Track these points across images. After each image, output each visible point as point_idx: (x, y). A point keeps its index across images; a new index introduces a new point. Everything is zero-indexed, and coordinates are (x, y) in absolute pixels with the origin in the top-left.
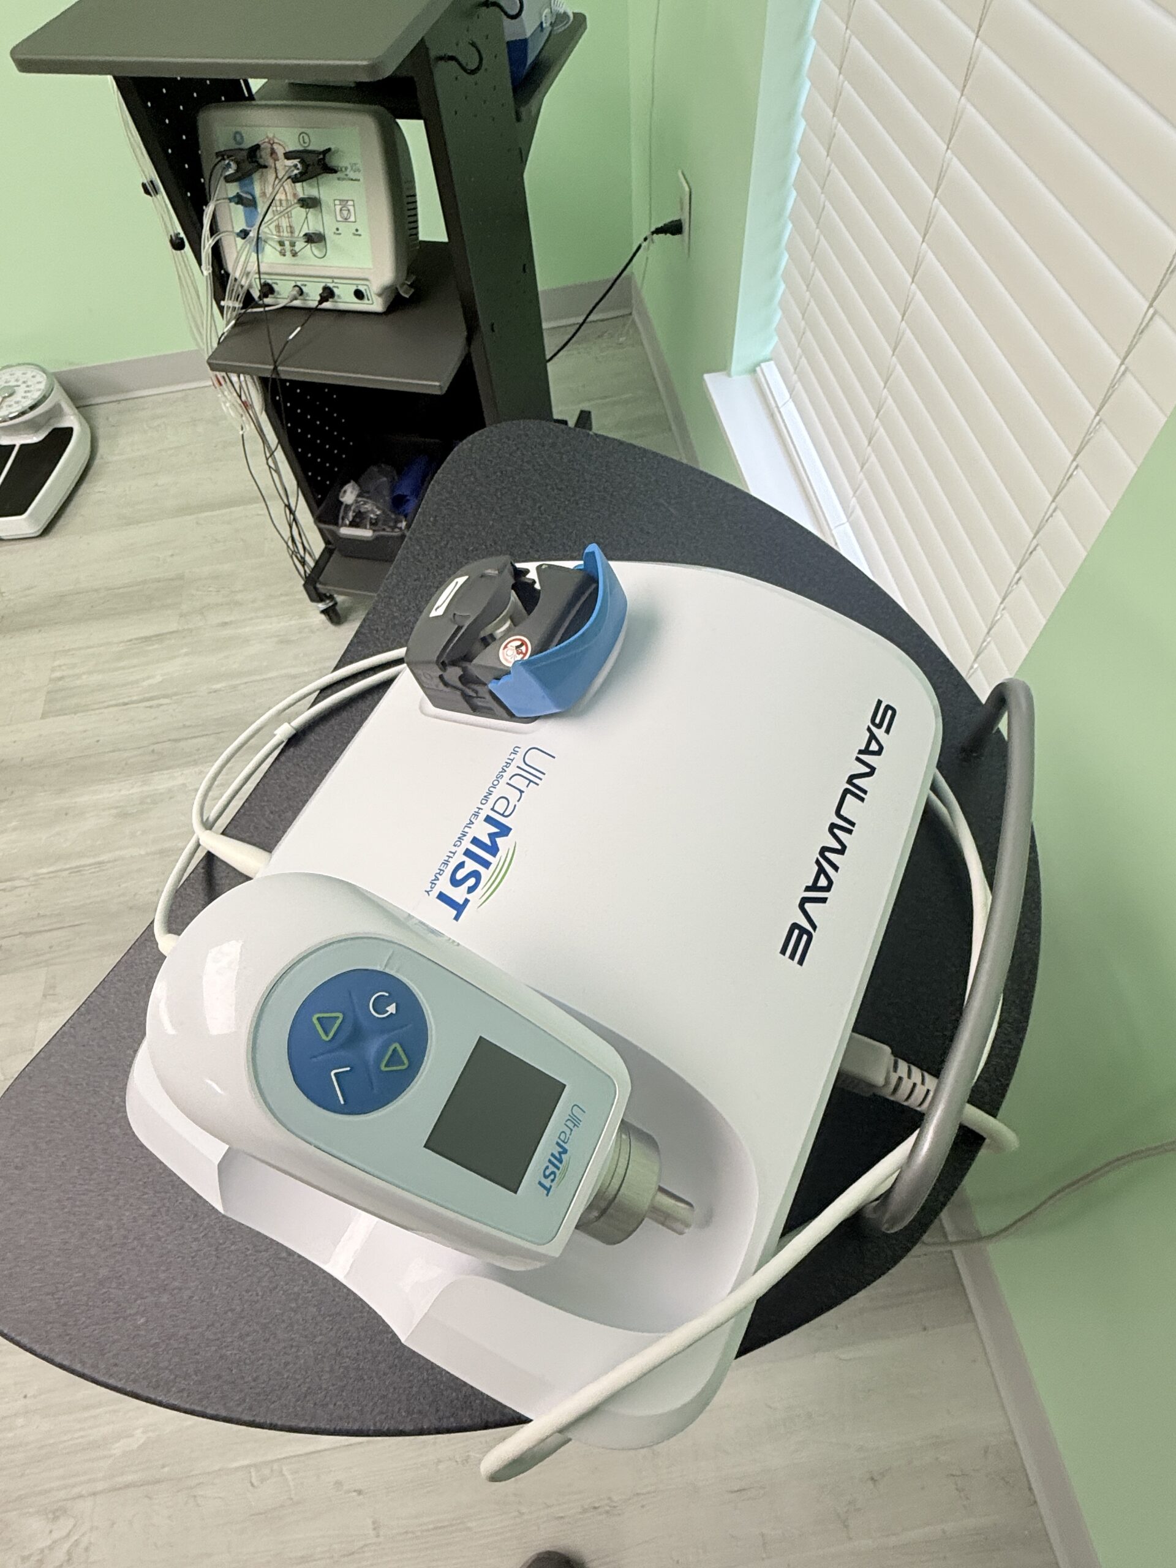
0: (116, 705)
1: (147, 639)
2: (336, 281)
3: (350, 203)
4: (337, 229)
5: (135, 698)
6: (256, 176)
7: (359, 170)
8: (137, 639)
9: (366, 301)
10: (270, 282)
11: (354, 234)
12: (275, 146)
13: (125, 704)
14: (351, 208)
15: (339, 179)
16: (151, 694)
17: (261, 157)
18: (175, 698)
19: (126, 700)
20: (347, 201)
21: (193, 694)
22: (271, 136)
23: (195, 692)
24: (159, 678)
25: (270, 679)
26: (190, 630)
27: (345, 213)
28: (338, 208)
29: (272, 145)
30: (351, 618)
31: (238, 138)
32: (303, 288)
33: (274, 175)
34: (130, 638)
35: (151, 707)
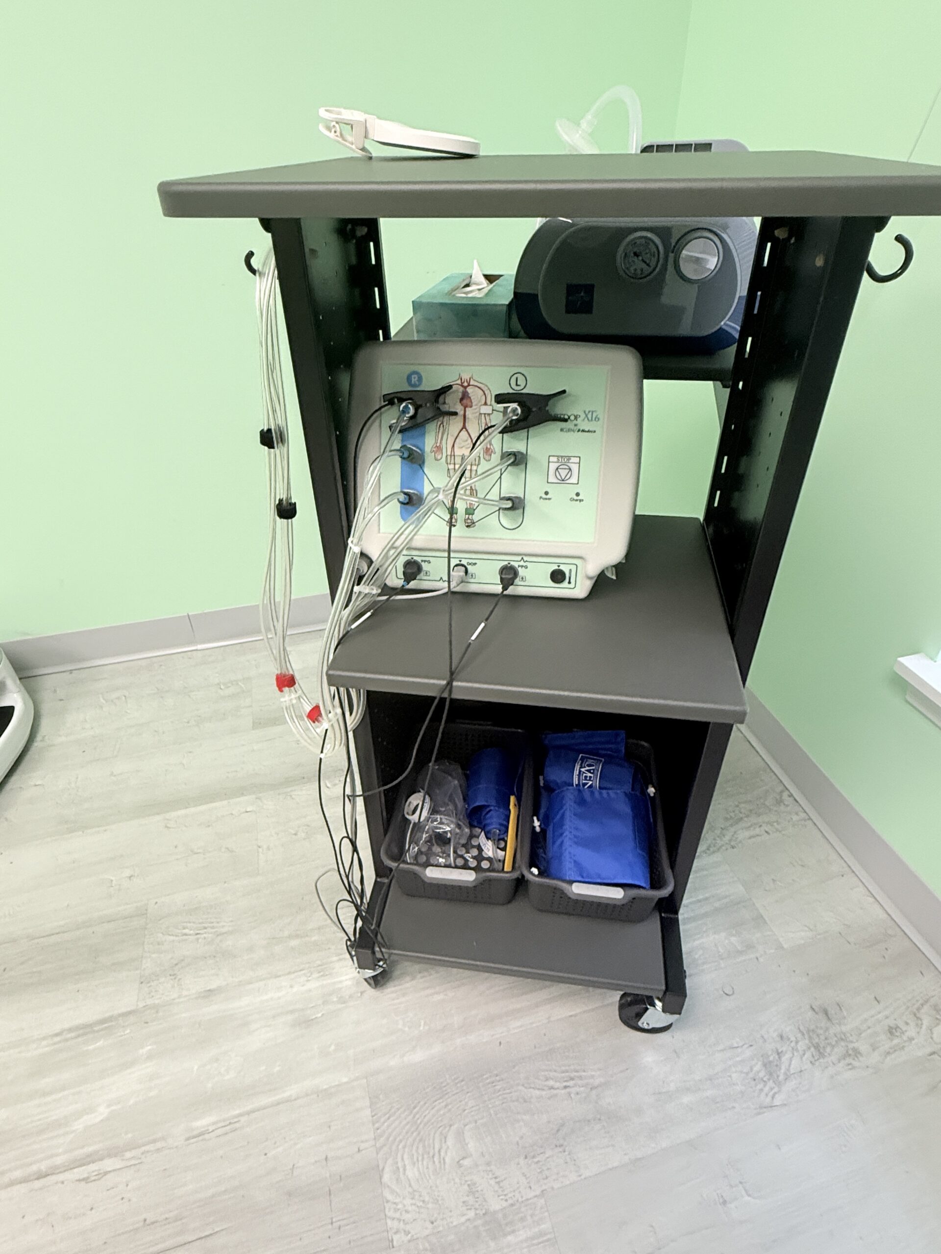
0: (25, 1180)
1: (86, 1030)
2: (525, 558)
3: (573, 460)
4: (546, 493)
5: (59, 1160)
6: (431, 427)
7: (597, 419)
8: (70, 1030)
9: (565, 584)
10: (419, 559)
11: (572, 500)
12: (470, 390)
13: (41, 1176)
14: (575, 468)
15: (562, 430)
16: (90, 1149)
17: (444, 403)
18: (128, 1155)
19: (43, 1166)
20: (569, 458)
21: (159, 1145)
22: (466, 377)
23: (163, 1139)
24: (103, 1111)
25: (288, 1100)
26: (156, 1008)
27: (564, 473)
28: (553, 467)
29: (465, 387)
30: (396, 973)
31: (414, 379)
32: (469, 567)
33: (461, 425)
34: (57, 1028)
35: (86, 1180)
